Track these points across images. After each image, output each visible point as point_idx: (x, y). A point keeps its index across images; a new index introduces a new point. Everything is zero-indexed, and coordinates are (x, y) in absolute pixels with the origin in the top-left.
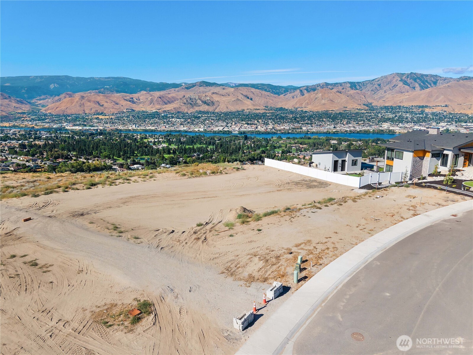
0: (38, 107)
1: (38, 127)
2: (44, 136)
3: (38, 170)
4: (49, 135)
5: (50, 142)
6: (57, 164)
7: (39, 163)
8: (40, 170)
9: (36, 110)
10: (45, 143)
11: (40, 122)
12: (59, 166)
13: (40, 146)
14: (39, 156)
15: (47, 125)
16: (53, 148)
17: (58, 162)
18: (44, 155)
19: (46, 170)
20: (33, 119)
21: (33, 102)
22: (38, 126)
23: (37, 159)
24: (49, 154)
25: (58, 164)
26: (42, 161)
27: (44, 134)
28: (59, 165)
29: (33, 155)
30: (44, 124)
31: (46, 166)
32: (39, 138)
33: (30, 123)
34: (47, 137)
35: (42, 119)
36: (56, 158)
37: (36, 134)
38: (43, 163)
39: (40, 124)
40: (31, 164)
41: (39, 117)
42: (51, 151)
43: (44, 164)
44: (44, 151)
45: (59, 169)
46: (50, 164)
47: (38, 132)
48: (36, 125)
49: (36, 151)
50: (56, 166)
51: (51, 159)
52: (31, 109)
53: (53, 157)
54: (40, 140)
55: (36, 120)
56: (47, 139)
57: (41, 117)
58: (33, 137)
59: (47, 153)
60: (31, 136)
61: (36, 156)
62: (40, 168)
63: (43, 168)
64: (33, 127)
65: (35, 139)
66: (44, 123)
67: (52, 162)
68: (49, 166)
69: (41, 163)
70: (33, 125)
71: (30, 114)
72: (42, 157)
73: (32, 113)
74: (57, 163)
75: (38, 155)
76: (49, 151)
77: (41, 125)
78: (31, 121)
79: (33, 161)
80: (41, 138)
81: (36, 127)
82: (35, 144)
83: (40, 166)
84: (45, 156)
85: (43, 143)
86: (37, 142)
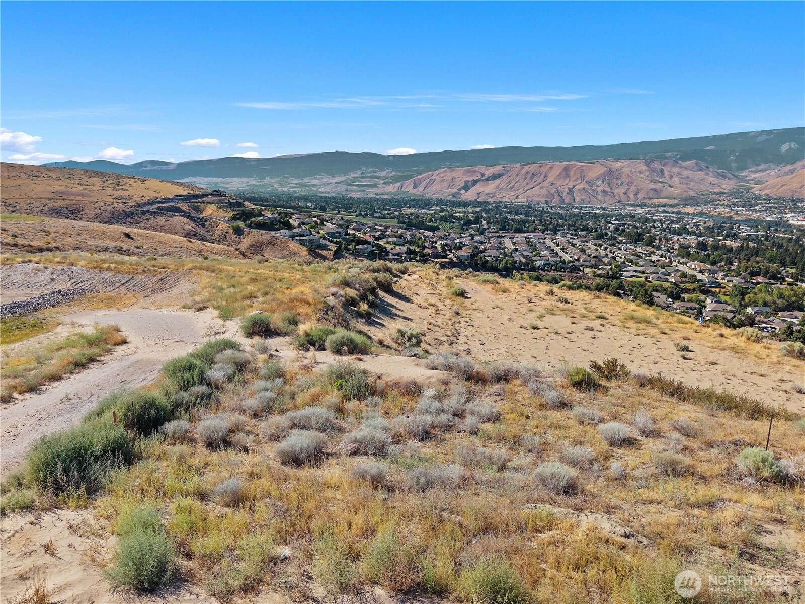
0: (749, 183)
1: (740, 218)
2: (744, 234)
3: (713, 290)
4: (755, 232)
5: (751, 244)
6: (751, 285)
7: (719, 278)
8: (718, 290)
9: (744, 189)
10: (743, 244)
11: (744, 209)
12: (754, 290)
13: (732, 248)
14: (723, 266)
15: (755, 216)
16: (752, 255)
17: (754, 281)
18: (733, 265)
19: (728, 294)
20: (734, 204)
21: (743, 176)
22: (739, 215)
23: (717, 271)
24: (742, 264)
25: (754, 286)
26: (726, 276)
27: (746, 229)
28: (754, 288)
29: (714, 263)
30: (751, 213)
31: (731, 285)
32: (734, 236)
33: (728, 210)
34: (750, 235)
35: (750, 205)
36: (753, 274)
37: (732, 229)
38: (727, 279)
39: (744, 212)
40: (705, 278)
41: (745, 201)
42: (748, 260)
43: (728, 281)
44: (736, 258)
45: (752, 296)
46: (739, 283)
47: (736, 227)
48: (737, 214)
49: (721, 256)
50: (748, 289)
51: (743, 274)
52: (735, 187)
53: (749, 271)
54: (736, 239)
55: (738, 206)
56: (748, 238)
57: (749, 202)
58: (725, 233)
59: (740, 262)
60: (723, 231)
61: (719, 265)
62: (718, 288)
63: (724, 288)
64: (731, 217)
65: (728, 236)
66: (751, 211)
67: (743, 281)
68: (735, 286)
69: (723, 279)
70: (731, 214)
71: (732, 195)
72: (729, 268)
73: (737, 193)
74: (753, 283)
75: (723, 264)
76: (745, 259)
77: (745, 215)
78: (729, 207)
79: (710, 272)
80: (737, 235)
81: (736, 218)
82: (723, 245)
83: (720, 284)
84: (733, 268)
85: (739, 244)
86: (728, 243)
